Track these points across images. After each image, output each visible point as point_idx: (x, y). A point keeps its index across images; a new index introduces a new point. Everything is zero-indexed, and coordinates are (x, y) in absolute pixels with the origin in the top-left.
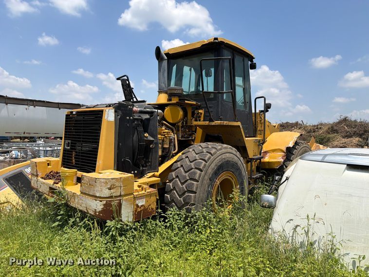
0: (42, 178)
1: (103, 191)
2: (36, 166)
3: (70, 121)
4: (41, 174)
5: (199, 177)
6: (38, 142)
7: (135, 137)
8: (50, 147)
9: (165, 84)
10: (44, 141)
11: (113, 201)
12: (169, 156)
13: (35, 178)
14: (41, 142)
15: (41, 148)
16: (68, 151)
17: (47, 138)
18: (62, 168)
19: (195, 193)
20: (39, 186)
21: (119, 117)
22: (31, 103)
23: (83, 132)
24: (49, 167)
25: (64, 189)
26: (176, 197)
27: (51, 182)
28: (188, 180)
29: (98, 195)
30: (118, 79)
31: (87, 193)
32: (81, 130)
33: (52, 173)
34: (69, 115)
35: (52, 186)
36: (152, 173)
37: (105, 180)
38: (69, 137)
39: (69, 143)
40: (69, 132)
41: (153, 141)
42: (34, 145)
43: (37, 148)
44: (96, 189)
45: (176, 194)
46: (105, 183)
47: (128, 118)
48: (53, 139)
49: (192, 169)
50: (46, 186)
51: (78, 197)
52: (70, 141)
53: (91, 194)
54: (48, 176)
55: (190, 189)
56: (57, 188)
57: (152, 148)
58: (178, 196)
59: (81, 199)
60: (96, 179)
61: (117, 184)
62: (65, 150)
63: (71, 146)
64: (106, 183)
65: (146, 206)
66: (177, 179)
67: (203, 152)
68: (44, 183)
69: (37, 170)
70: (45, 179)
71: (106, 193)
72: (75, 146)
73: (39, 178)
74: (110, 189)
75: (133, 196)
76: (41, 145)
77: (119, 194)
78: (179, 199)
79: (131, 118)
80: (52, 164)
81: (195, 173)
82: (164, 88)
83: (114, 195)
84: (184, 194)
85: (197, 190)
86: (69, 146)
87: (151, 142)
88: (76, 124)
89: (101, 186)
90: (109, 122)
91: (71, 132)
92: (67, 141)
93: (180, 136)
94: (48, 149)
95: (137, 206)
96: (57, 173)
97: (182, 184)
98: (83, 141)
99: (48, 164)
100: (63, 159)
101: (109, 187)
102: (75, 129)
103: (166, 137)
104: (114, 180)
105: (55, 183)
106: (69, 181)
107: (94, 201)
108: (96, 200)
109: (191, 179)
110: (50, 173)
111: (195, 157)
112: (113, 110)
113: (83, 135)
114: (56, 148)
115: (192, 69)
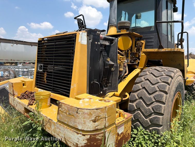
0: (18, 97)
1: (87, 123)
2: (13, 87)
3: (42, 46)
4: (17, 93)
5: (166, 99)
6: (18, 66)
7: (101, 61)
8: (26, 69)
9: (115, 20)
10: (22, 65)
11: (98, 134)
12: (122, 78)
13: (12, 97)
14: (20, 65)
15: (20, 70)
16: (40, 73)
17: (24, 63)
18: (36, 88)
19: (162, 115)
20: (16, 105)
21: (91, 41)
22: (15, 42)
23: (55, 56)
24: (24, 87)
25: (39, 112)
26: (141, 117)
27: (25, 102)
28: (153, 102)
29: (80, 128)
30: (75, 18)
31: (66, 123)
32: (53, 54)
33: (27, 93)
34: (41, 41)
35: (26, 107)
36: (113, 93)
37: (88, 111)
38: (41, 61)
39: (41, 66)
40: (41, 56)
41: (114, 65)
42: (16, 67)
43: (17, 70)
44: (78, 120)
45: (141, 114)
46: (88, 115)
47: (96, 43)
48: (28, 63)
49: (156, 91)
50: (21, 106)
51: (55, 125)
52: (42, 65)
53: (71, 125)
54: (23, 96)
55: (158, 112)
56: (32, 110)
57: (113, 71)
58: (143, 117)
59: (58, 128)
60: (78, 109)
61: (102, 115)
62: (38, 72)
63: (44, 69)
64: (90, 114)
65: (124, 133)
66: (141, 101)
67: (163, 75)
68: (20, 103)
69: (13, 90)
70: (20, 99)
71: (90, 126)
72: (46, 69)
73: (16, 97)
74: (94, 121)
75: (115, 125)
76: (21, 67)
77: (103, 127)
78: (145, 119)
79: (99, 43)
80: (27, 84)
81: (162, 96)
82: (114, 23)
83: (99, 127)
84: (150, 115)
85: (164, 112)
86: (41, 69)
87: (112, 66)
88: (47, 48)
89: (84, 118)
90: (82, 45)
91: (42, 56)
92: (40, 64)
93: (129, 61)
94: (25, 70)
95: (118, 134)
96: (31, 93)
97: (148, 105)
98: (55, 65)
99: (24, 85)
100: (37, 80)
101: (93, 119)
102: (47, 54)
103: (122, 61)
104: (99, 111)
105: (30, 104)
106: (43, 104)
107: (76, 134)
108: (78, 133)
109: (157, 101)
110: (25, 92)
111: (157, 80)
112: (86, 34)
113: (55, 59)
114: (30, 70)
115: (127, 13)
